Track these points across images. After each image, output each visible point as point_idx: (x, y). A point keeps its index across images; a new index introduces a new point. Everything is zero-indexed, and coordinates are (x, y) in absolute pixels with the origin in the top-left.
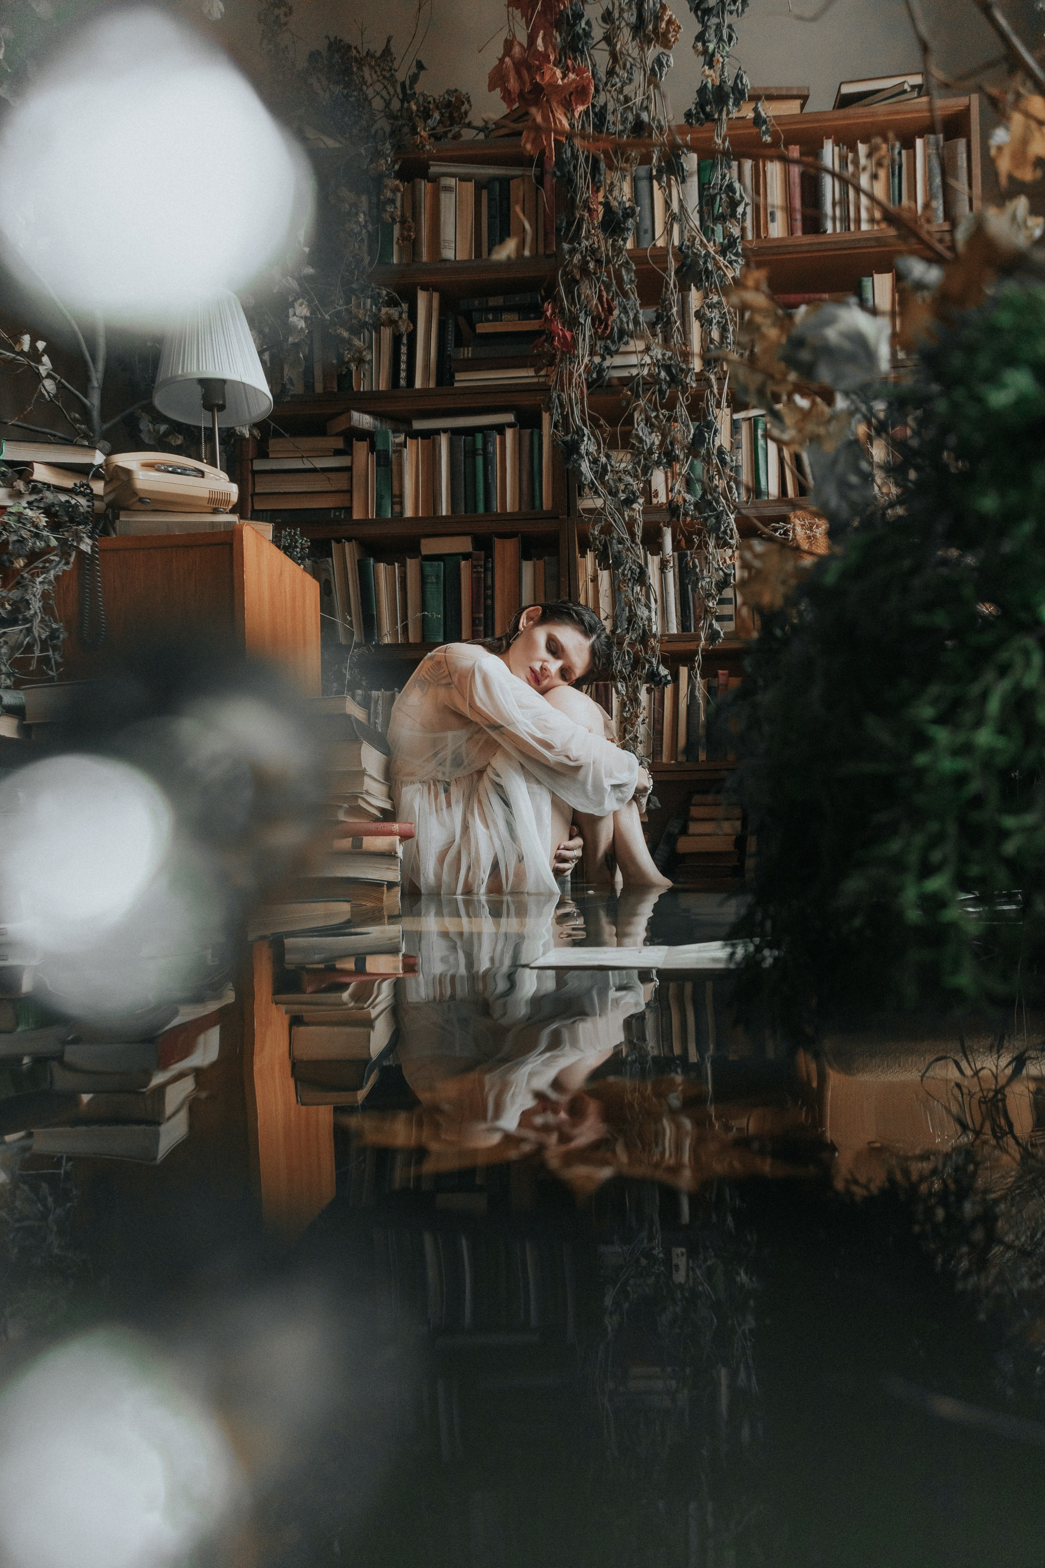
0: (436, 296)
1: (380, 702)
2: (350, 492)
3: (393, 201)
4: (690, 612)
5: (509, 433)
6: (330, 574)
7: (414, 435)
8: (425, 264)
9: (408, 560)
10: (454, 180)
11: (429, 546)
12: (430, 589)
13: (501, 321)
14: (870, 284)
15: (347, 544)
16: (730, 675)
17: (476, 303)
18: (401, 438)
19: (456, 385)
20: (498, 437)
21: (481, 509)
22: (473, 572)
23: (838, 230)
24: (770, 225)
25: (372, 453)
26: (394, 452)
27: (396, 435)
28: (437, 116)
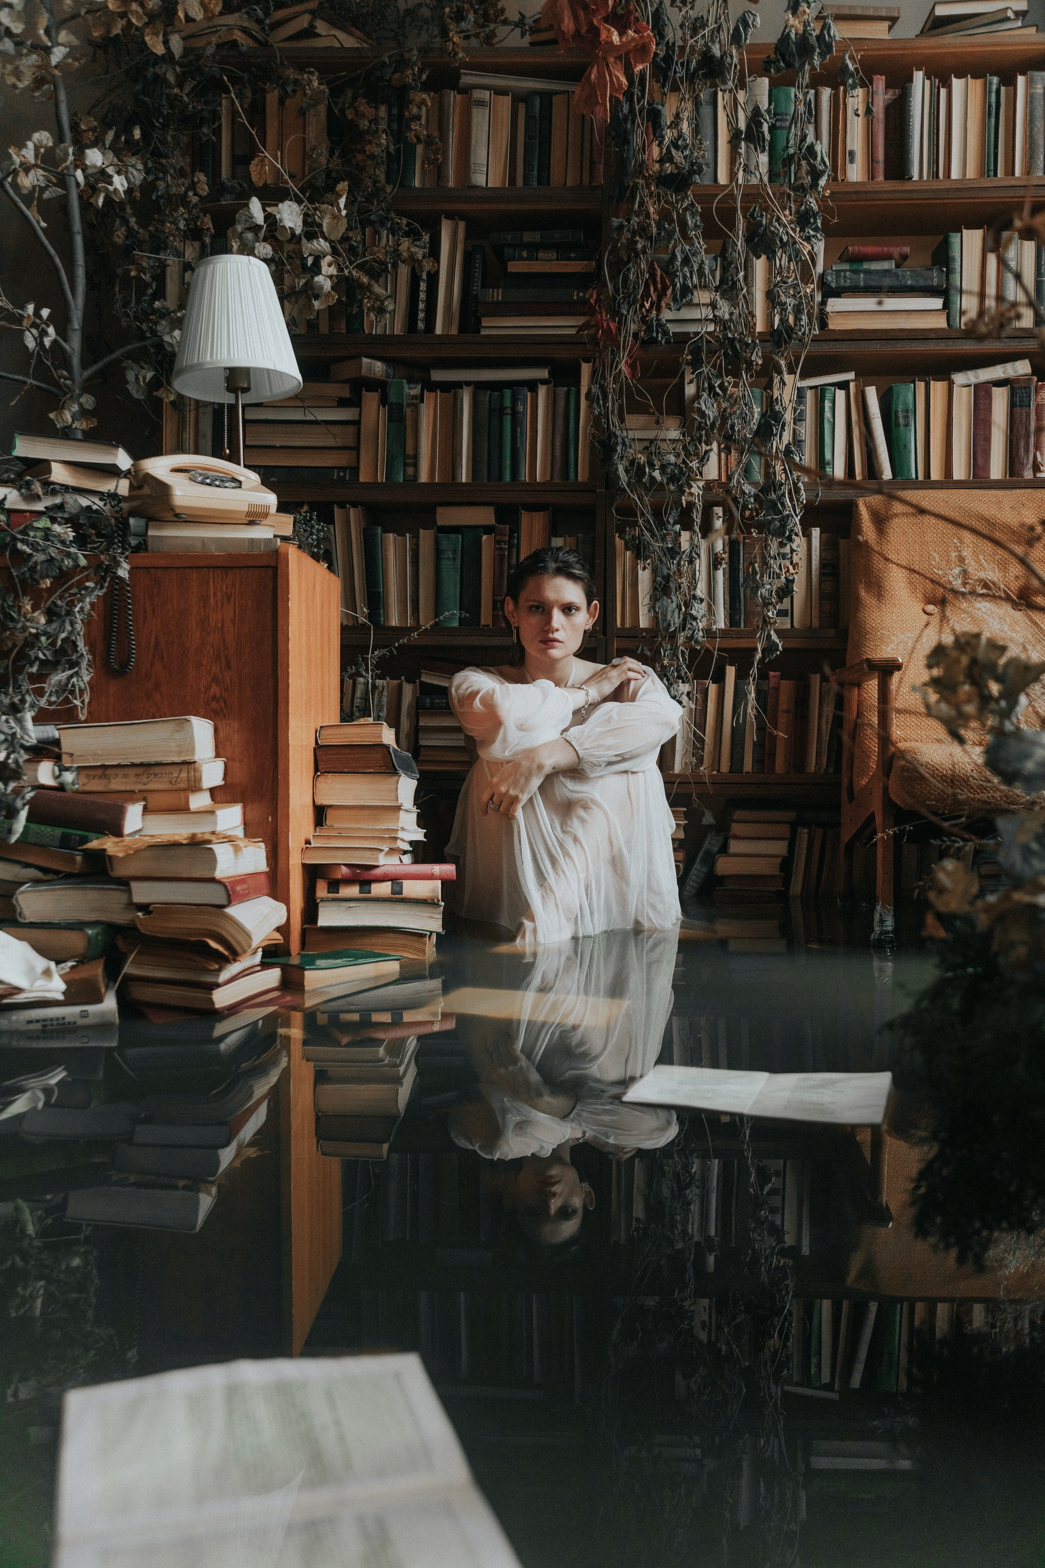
0: (462, 225)
1: (385, 693)
2: (357, 449)
3: (418, 118)
4: (740, 605)
5: (542, 391)
6: (331, 544)
7: (432, 386)
8: (451, 189)
9: (421, 531)
10: (488, 93)
11: (448, 516)
12: (446, 565)
13: (537, 260)
14: (959, 240)
15: (352, 510)
16: (783, 677)
17: (509, 237)
18: (416, 391)
19: (484, 332)
20: (529, 394)
21: (507, 477)
22: (496, 549)
23: (925, 178)
24: (849, 166)
25: (384, 406)
26: (409, 405)
27: (412, 386)
28: (471, 17)
